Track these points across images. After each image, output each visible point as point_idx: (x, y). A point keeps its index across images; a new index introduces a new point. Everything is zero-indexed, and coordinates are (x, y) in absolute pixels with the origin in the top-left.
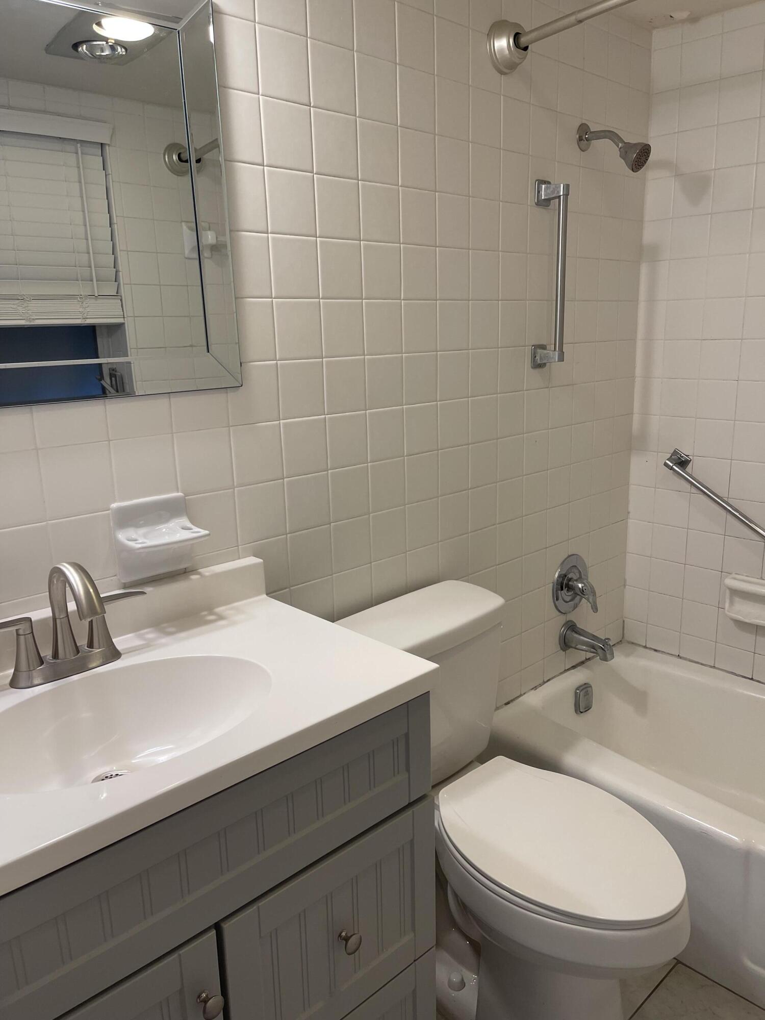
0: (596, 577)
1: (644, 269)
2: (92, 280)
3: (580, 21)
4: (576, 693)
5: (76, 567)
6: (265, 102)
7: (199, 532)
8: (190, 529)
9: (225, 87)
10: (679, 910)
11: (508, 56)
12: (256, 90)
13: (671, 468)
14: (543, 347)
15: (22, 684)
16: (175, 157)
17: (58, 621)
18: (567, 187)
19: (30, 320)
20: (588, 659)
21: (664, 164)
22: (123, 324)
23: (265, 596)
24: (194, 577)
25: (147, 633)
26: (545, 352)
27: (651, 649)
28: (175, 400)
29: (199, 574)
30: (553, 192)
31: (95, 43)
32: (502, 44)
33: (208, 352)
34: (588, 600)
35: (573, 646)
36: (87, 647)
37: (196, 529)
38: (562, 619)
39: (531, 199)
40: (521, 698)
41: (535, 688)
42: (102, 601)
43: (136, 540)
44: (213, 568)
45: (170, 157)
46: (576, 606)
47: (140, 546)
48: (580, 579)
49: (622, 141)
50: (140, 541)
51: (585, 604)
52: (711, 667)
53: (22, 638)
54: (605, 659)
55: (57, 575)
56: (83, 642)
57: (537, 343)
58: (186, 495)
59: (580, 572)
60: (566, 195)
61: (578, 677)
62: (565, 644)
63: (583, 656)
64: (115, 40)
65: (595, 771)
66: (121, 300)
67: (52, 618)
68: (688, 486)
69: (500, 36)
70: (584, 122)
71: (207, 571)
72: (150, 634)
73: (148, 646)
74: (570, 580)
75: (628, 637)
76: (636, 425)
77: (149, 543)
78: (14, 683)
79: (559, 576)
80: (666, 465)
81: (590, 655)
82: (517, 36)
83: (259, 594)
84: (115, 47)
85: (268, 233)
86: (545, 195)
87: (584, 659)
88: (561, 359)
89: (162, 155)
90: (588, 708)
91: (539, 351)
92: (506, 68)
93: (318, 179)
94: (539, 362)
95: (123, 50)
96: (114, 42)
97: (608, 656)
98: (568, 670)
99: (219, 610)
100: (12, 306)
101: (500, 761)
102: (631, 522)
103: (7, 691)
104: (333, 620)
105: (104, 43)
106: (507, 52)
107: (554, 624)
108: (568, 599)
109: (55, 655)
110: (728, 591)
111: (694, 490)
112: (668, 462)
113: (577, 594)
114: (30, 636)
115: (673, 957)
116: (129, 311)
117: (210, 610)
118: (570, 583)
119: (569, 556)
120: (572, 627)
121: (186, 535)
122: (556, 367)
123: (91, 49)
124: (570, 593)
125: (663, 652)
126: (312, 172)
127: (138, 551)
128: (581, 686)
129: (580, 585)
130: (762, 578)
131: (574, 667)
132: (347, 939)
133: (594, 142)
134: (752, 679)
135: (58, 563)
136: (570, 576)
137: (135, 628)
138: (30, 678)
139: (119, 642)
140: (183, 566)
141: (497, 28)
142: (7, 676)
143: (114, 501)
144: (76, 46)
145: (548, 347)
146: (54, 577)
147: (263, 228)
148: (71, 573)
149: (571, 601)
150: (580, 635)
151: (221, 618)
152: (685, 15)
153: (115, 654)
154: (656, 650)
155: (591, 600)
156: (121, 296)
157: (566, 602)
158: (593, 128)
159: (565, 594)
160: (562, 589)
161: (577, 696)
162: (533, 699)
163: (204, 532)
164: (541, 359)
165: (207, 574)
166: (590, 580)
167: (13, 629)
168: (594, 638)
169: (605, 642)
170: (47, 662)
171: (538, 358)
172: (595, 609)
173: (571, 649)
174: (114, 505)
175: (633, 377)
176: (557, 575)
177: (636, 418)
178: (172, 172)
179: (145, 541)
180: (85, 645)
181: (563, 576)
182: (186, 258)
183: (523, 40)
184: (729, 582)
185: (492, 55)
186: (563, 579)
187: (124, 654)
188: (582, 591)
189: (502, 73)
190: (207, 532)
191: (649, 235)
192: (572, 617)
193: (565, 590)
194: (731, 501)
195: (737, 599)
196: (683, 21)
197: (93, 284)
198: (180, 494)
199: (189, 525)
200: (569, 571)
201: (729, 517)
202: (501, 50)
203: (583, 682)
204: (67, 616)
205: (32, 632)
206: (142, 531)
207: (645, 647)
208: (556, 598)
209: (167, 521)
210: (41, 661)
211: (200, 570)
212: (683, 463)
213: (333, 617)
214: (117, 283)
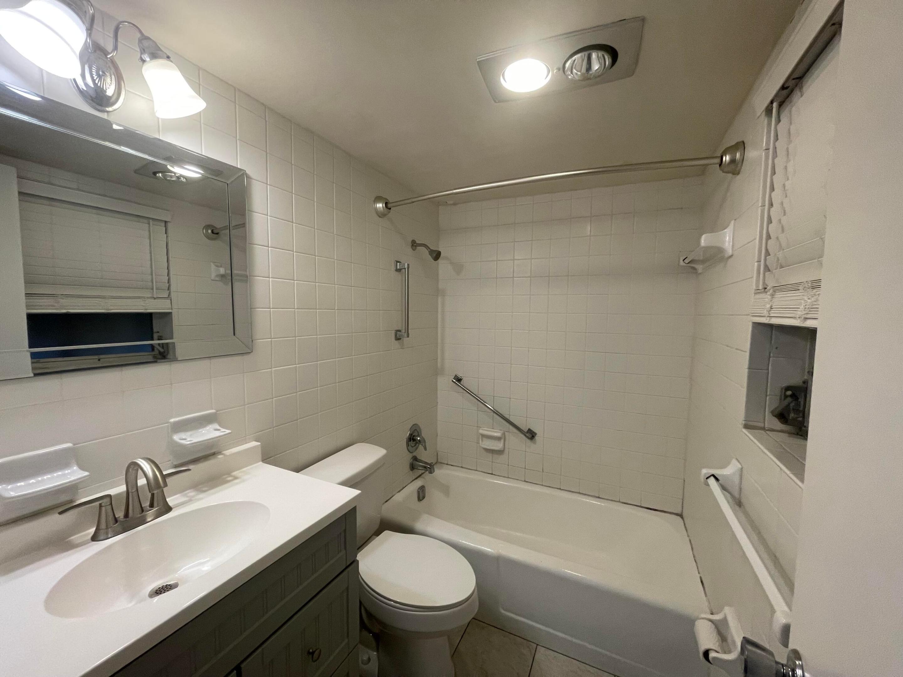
0: (425, 434)
1: (440, 299)
2: (153, 289)
3: (413, 202)
4: (418, 491)
5: (147, 460)
6: (270, 219)
7: (225, 432)
8: (219, 430)
9: (251, 211)
10: (473, 594)
11: (382, 211)
12: (266, 214)
13: (455, 382)
14: (400, 331)
15: (102, 538)
16: (210, 231)
17: (130, 494)
18: (408, 265)
19: (108, 309)
20: (422, 474)
21: (446, 258)
22: (172, 312)
23: (261, 463)
24: (220, 456)
25: (189, 493)
26: (400, 333)
27: (449, 465)
28: (214, 361)
29: (223, 454)
30: (402, 266)
31: (167, 174)
32: (380, 205)
33: (234, 335)
34: (422, 445)
35: (416, 468)
36: (149, 507)
37: (224, 430)
38: (411, 456)
39: (393, 268)
40: (393, 497)
41: (399, 491)
42: (164, 477)
43: (186, 439)
44: (230, 450)
45: (207, 231)
46: (417, 449)
47: (189, 443)
48: (418, 436)
49: (430, 249)
50: (189, 440)
51: (421, 447)
52: (475, 470)
53: (103, 509)
54: (431, 473)
55: (134, 467)
56: (146, 504)
57: (397, 329)
58: (217, 411)
59: (418, 432)
60: (408, 268)
61: (419, 483)
62: (413, 467)
63: (421, 472)
64: (180, 174)
65: (430, 529)
66: (171, 300)
67: (126, 493)
68: (462, 390)
69: (379, 202)
70: (413, 239)
71: (228, 452)
72: (191, 493)
73: (190, 501)
74: (414, 436)
75: (439, 461)
76: (439, 365)
77: (195, 440)
78: (95, 538)
79: (409, 435)
80: (453, 381)
81: (424, 471)
82: (386, 204)
83: (259, 462)
84: (180, 177)
85: (269, 278)
86: (399, 267)
87: (421, 473)
88: (408, 336)
89: (202, 230)
90: (424, 497)
91: (398, 333)
92: (381, 215)
93: (296, 255)
94: (399, 337)
95: (184, 179)
96: (179, 175)
97: (432, 471)
98: (414, 480)
99: (234, 473)
100: (96, 302)
101: (386, 533)
102: (439, 406)
103: (90, 544)
104: (298, 472)
105: (173, 174)
106: (382, 209)
107: (407, 458)
108: (413, 445)
109: (126, 515)
110: (480, 436)
111: (465, 392)
112: (453, 380)
113: (417, 443)
114: (110, 507)
115: (472, 617)
116: (175, 306)
117: (229, 474)
118: (414, 438)
119: (414, 425)
120: (415, 459)
121: (217, 434)
122: (405, 340)
123: (165, 176)
124: (414, 443)
125: (456, 466)
126: (293, 251)
127: (188, 446)
128: (420, 487)
129: (419, 438)
130: (493, 429)
131: (416, 478)
132: (313, 653)
133: (418, 248)
134: (492, 474)
135: (135, 459)
136: (414, 434)
137: (181, 490)
138: (107, 534)
139: (171, 501)
140: (213, 451)
141: (378, 199)
142: (89, 534)
143: (172, 417)
144: (155, 173)
145: (402, 331)
146: (131, 467)
147: (267, 276)
148: (144, 465)
149: (415, 446)
150: (419, 462)
151: (236, 478)
152: (451, 202)
153: (168, 509)
154: (452, 465)
155: (423, 445)
156: (171, 298)
157: (413, 447)
158: (418, 242)
159: (412, 443)
160: (410, 441)
161: (418, 492)
162: (399, 497)
163: (228, 431)
164: (400, 336)
165: (228, 454)
166: (423, 435)
167: (97, 504)
168: (426, 463)
169: (430, 465)
170: (120, 521)
171: (398, 335)
172: (425, 449)
173: (415, 470)
174: (172, 420)
175: (437, 343)
176: (408, 435)
177: (439, 360)
178: (206, 238)
179: (191, 439)
180: (147, 506)
181: (411, 435)
182: (212, 280)
183: (389, 206)
184: (481, 431)
185: (376, 209)
186: (411, 436)
187: (174, 508)
188: (419, 441)
189: (380, 217)
190: (230, 431)
191: (441, 286)
192: (414, 454)
193: (412, 441)
194: (479, 396)
195: (484, 439)
196: (451, 204)
197: (153, 291)
198: (214, 411)
199: (219, 428)
200: (413, 432)
201: (479, 403)
202: (380, 208)
203: (421, 485)
204: (137, 490)
205: (111, 504)
206: (189, 433)
207: (447, 464)
208: (408, 445)
209: (205, 426)
210: (116, 520)
211: (224, 452)
212: (459, 380)
213: (298, 470)
214: (169, 291)
